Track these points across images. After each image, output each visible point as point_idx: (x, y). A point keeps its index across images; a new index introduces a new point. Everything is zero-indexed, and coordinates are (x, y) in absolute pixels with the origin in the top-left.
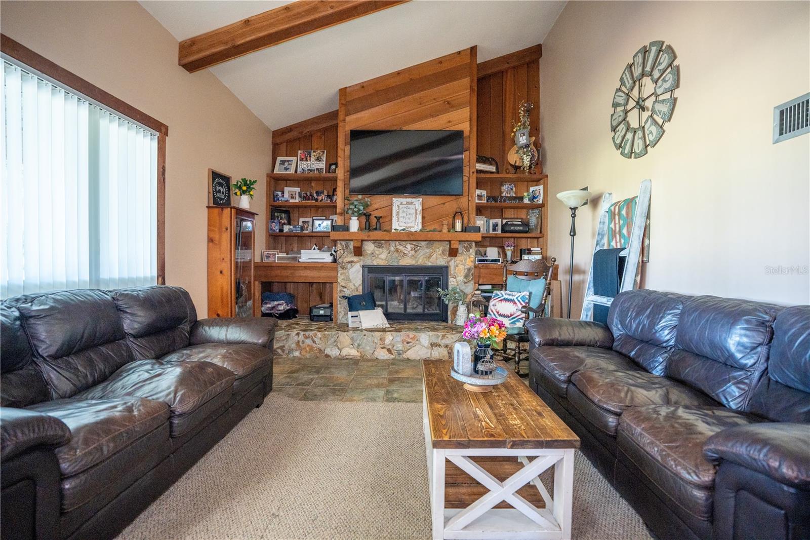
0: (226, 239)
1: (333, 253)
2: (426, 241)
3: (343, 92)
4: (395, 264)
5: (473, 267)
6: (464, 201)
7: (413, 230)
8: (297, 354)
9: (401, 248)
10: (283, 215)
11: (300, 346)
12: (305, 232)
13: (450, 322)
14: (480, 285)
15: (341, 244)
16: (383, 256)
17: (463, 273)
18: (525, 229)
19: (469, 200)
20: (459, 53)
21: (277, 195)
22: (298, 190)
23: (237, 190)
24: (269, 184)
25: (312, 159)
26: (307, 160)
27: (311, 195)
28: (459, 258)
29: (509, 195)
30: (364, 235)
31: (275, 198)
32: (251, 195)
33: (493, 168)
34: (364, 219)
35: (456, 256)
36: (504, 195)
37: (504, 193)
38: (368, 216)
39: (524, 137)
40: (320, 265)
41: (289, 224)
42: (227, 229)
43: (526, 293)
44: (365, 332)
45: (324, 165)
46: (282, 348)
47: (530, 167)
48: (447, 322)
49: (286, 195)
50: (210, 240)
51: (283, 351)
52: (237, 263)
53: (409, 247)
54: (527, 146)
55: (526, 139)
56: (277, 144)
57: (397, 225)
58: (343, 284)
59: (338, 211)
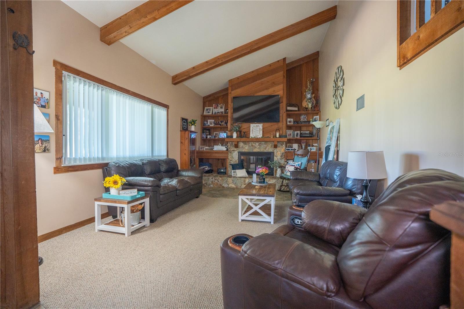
0: (187, 142)
1: (227, 147)
2: (264, 141)
3: (230, 81)
4: (251, 151)
5: (284, 152)
6: (280, 124)
7: (258, 137)
8: (212, 186)
9: (254, 144)
10: (207, 131)
11: (213, 183)
12: (216, 138)
13: (274, 176)
14: (287, 160)
15: (230, 143)
16: (247, 148)
17: (280, 155)
18: (310, 136)
19: (283, 124)
20: (278, 61)
21: (205, 123)
22: (213, 121)
23: (190, 124)
24: (202, 119)
25: (219, 108)
26: (217, 108)
27: (219, 123)
28: (278, 149)
29: (304, 120)
30: (238, 140)
31: (204, 124)
32: (195, 125)
33: (296, 109)
34: (239, 133)
35: (277, 148)
36: (301, 120)
37: (302, 120)
38: (240, 132)
39: (309, 95)
40: (221, 152)
41: (210, 135)
42: (187, 138)
43: (300, 163)
44: (238, 178)
45: (224, 110)
46: (206, 183)
47: (312, 108)
48: (273, 176)
49: (209, 123)
50: (181, 143)
51: (207, 185)
52: (190, 151)
53: (257, 144)
54: (310, 99)
55: (310, 96)
56: (205, 102)
57: (252, 135)
58: (230, 159)
59: (229, 130)
